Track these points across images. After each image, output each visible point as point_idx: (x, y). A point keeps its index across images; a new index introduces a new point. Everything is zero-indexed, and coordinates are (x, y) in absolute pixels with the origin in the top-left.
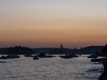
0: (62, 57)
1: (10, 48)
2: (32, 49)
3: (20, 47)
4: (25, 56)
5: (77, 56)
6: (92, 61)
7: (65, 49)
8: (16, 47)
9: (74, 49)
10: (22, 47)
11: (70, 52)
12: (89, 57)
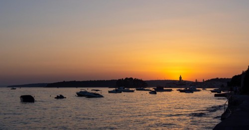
0: (181, 91)
1: (120, 80)
2: (145, 81)
3: (131, 78)
4: (137, 90)
5: (199, 91)
6: (216, 96)
7: (185, 81)
8: (126, 79)
9: (195, 81)
10: (134, 78)
11: (191, 85)
12: (212, 91)
